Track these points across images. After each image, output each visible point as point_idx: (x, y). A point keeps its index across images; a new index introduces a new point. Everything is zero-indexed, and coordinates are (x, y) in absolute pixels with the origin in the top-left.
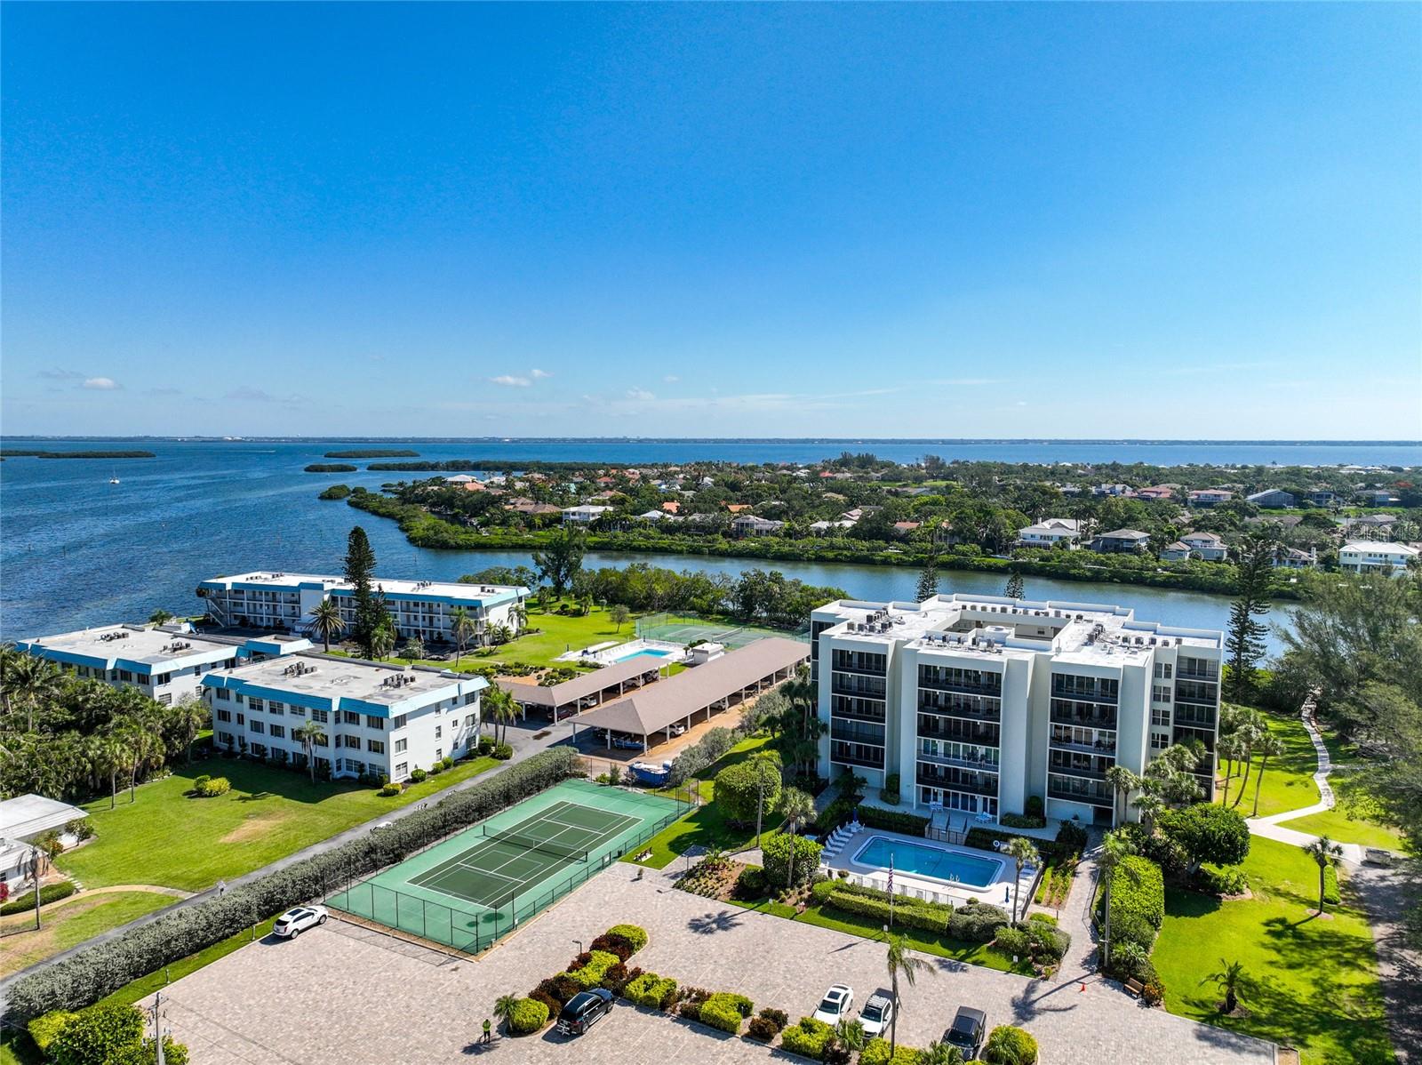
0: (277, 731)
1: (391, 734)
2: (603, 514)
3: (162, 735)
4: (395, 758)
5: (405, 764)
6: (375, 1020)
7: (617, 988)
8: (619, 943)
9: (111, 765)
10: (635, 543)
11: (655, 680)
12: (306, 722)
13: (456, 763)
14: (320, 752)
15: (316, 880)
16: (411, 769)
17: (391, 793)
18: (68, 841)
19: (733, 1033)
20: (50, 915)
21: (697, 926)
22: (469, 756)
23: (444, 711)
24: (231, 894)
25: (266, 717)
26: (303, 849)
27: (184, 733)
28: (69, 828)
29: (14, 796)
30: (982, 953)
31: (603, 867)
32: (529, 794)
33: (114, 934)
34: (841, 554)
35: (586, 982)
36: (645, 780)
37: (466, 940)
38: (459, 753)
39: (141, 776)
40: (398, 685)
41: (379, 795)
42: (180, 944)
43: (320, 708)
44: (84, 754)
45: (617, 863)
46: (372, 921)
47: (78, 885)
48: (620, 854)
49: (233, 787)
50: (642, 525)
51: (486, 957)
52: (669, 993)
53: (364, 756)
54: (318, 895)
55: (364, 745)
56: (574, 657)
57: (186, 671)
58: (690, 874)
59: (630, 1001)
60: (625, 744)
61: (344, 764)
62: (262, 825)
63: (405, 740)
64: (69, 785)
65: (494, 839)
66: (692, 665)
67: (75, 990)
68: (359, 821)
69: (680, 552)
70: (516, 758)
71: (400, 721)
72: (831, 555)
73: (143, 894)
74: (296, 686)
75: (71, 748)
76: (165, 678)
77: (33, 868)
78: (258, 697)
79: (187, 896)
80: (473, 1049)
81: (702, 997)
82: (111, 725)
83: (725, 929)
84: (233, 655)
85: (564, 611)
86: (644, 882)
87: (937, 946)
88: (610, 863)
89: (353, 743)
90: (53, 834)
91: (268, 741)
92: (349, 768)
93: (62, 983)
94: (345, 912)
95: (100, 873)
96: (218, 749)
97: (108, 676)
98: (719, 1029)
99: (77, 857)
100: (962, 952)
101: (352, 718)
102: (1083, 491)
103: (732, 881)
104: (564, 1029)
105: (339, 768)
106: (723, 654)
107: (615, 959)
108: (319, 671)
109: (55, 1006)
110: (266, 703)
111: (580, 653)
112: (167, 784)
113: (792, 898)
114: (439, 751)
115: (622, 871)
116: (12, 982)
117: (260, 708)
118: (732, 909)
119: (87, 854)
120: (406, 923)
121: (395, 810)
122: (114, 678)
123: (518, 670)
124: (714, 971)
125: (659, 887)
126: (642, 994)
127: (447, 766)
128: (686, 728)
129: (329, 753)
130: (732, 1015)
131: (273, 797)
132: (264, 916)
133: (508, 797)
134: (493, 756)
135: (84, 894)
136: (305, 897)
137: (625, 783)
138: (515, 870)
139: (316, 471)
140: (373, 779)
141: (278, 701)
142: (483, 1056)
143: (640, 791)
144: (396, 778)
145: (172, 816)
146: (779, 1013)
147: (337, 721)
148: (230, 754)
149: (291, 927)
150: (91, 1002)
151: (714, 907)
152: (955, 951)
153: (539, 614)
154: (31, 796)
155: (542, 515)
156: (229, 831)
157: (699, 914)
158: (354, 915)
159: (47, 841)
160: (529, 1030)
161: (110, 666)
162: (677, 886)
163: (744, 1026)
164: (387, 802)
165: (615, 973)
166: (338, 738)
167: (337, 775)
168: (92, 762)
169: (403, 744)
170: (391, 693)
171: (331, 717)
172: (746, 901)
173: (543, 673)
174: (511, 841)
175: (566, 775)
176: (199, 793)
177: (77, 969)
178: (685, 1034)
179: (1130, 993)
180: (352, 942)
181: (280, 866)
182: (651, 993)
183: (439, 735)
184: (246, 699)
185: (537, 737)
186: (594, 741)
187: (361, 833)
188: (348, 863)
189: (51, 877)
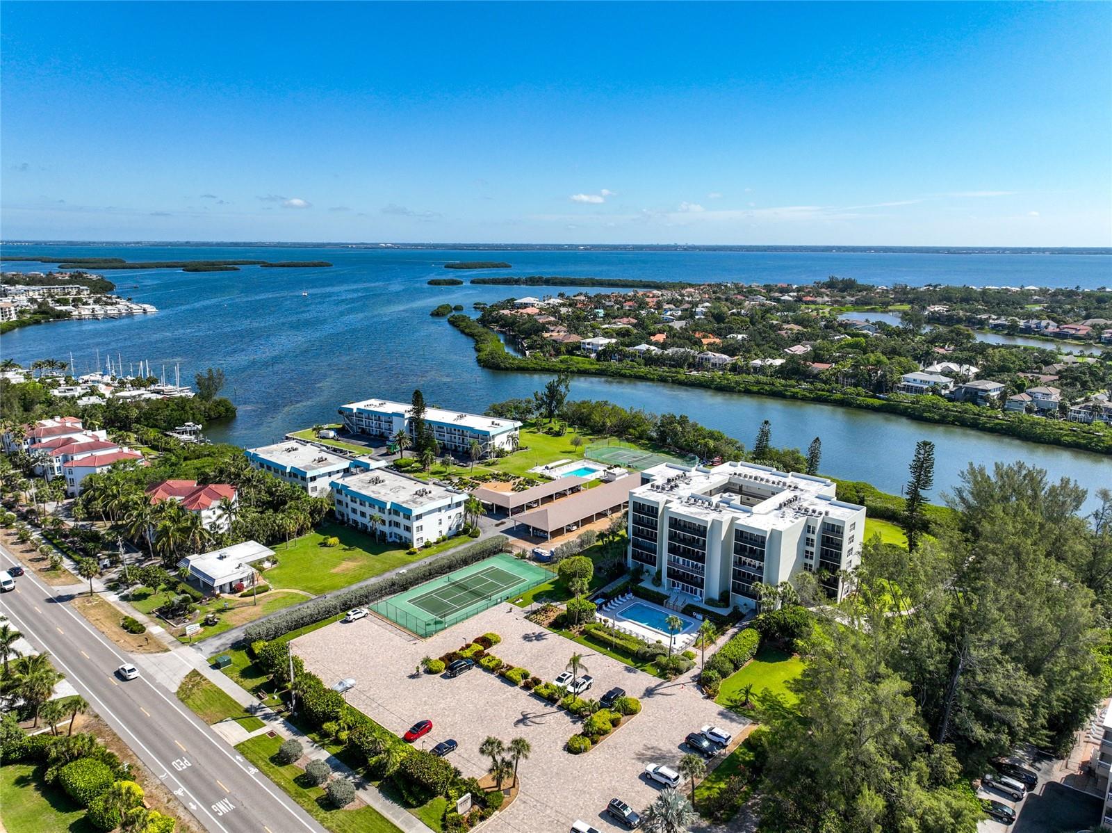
0: (363, 514)
1: (414, 523)
2: (608, 345)
3: (310, 513)
4: (416, 535)
5: (422, 538)
6: (378, 660)
7: (476, 660)
8: (486, 642)
9: (286, 530)
10: (623, 371)
11: (579, 491)
12: (375, 512)
13: (449, 538)
14: (382, 528)
15: (366, 597)
16: (425, 540)
17: (411, 553)
18: (267, 565)
19: (517, 685)
20: (260, 599)
21: (527, 638)
22: (457, 535)
23: (443, 511)
24: (330, 599)
25: (357, 506)
26: (366, 579)
27: (320, 512)
28: (268, 559)
29: (246, 541)
30: (648, 666)
31: (496, 604)
32: (478, 560)
33: (284, 611)
34: (763, 389)
35: (464, 656)
36: (538, 558)
37: (422, 632)
38: (452, 533)
39: (300, 533)
40: (422, 495)
41: (407, 553)
42: (306, 620)
43: (382, 506)
44: (274, 522)
45: (504, 603)
46: (387, 618)
47: (271, 587)
48: (508, 598)
49: (340, 542)
50: (633, 356)
51: (429, 640)
52: (497, 665)
53: (401, 532)
54: (367, 603)
55: (402, 527)
56: (539, 470)
57: (324, 475)
58: (535, 612)
59: (480, 666)
60: (539, 536)
61: (393, 535)
62: (350, 565)
63: (421, 526)
64: (269, 536)
65: (453, 584)
66: (606, 481)
67: (268, 633)
68: (394, 567)
69: (652, 380)
70: (482, 537)
71: (419, 517)
72: (755, 389)
73: (297, 594)
74: (373, 492)
75: (269, 519)
76: (313, 479)
77: (252, 578)
78: (355, 496)
79: (313, 597)
80: (412, 677)
81: (510, 668)
82: (286, 507)
83: (538, 640)
84: (347, 466)
85: (550, 432)
86: (512, 614)
87: (629, 661)
88: (501, 602)
89: (397, 525)
90: (261, 562)
91: (358, 518)
92: (396, 537)
93: (263, 630)
94: (377, 612)
95: (279, 582)
96: (337, 519)
97: (287, 475)
98: (511, 682)
99: (271, 573)
100: (639, 665)
101: (397, 513)
102: (1012, 325)
103: (552, 618)
104: (448, 674)
105: (391, 537)
106: (627, 475)
107: (481, 648)
108: (386, 482)
109: (260, 638)
110: (358, 500)
111: (544, 467)
112: (312, 537)
113: (575, 630)
114: (441, 532)
115: (506, 606)
116: (245, 627)
117: (356, 502)
118: (546, 631)
119: (275, 572)
120: (400, 621)
121: (413, 562)
122: (290, 476)
123: (504, 478)
124: (523, 658)
125: (517, 617)
126: (486, 664)
127: (444, 540)
128: (578, 527)
129: (386, 529)
130: (518, 677)
131: (359, 550)
132: (343, 610)
133: (466, 562)
134: (469, 536)
135: (273, 591)
136: (360, 604)
137: (529, 559)
138: (455, 601)
139: (435, 284)
140: (405, 545)
141: (364, 500)
142: (414, 680)
143: (534, 564)
144: (416, 545)
145: (312, 556)
146: (538, 679)
147: (390, 513)
148: (343, 522)
149: (352, 617)
150: (274, 638)
151: (537, 629)
152: (636, 663)
153: (535, 433)
154: (252, 541)
155: (567, 343)
156: (334, 566)
157: (530, 632)
158: (380, 614)
159: (257, 565)
160: (436, 672)
161: (288, 470)
162: (526, 618)
163: (522, 683)
164: (410, 558)
165: (479, 655)
166: (390, 522)
167: (390, 540)
168: (278, 526)
169: (420, 528)
170: (417, 500)
171: (386, 512)
172: (555, 628)
173: (517, 480)
174: (460, 586)
175: (501, 551)
176: (324, 545)
177: (268, 625)
178: (498, 682)
179: (702, 692)
180: (376, 626)
181: (354, 587)
182: (489, 664)
183: (440, 523)
184: (349, 497)
185: (497, 525)
186: (523, 532)
187: (391, 576)
188: (381, 590)
189: (261, 582)
